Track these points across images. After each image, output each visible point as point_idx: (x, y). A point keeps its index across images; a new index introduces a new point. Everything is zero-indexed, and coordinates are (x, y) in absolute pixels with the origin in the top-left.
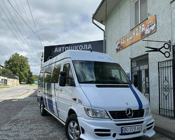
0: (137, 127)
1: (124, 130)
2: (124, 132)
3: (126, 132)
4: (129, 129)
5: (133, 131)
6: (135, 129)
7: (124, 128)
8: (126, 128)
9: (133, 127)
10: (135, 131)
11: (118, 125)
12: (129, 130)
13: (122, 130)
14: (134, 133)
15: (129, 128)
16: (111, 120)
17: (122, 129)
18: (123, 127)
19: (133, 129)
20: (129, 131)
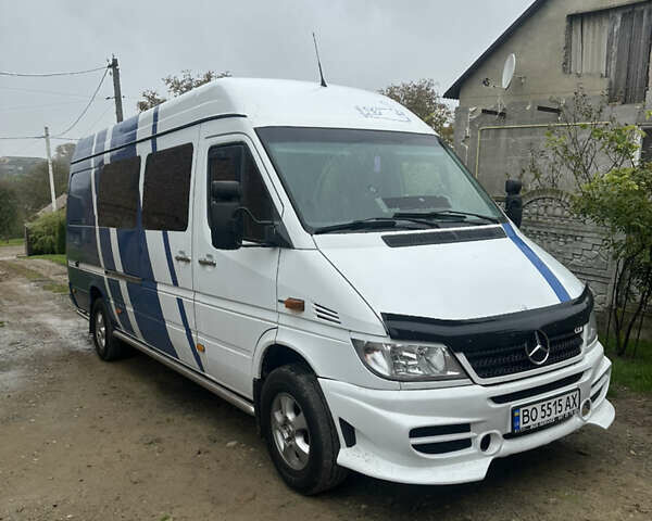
0: (564, 398)
1: (524, 416)
2: (522, 426)
3: (531, 423)
4: (539, 410)
5: (553, 416)
6: (559, 408)
7: (522, 410)
8: (530, 408)
9: (552, 401)
10: (558, 414)
11: (497, 399)
12: (541, 414)
13: (515, 419)
14: (557, 422)
15: (538, 406)
16: (475, 383)
17: (516, 414)
18: (517, 408)
19: (553, 409)
20: (539, 420)
